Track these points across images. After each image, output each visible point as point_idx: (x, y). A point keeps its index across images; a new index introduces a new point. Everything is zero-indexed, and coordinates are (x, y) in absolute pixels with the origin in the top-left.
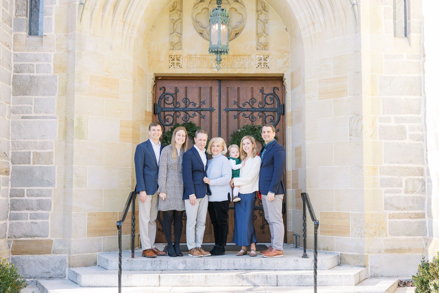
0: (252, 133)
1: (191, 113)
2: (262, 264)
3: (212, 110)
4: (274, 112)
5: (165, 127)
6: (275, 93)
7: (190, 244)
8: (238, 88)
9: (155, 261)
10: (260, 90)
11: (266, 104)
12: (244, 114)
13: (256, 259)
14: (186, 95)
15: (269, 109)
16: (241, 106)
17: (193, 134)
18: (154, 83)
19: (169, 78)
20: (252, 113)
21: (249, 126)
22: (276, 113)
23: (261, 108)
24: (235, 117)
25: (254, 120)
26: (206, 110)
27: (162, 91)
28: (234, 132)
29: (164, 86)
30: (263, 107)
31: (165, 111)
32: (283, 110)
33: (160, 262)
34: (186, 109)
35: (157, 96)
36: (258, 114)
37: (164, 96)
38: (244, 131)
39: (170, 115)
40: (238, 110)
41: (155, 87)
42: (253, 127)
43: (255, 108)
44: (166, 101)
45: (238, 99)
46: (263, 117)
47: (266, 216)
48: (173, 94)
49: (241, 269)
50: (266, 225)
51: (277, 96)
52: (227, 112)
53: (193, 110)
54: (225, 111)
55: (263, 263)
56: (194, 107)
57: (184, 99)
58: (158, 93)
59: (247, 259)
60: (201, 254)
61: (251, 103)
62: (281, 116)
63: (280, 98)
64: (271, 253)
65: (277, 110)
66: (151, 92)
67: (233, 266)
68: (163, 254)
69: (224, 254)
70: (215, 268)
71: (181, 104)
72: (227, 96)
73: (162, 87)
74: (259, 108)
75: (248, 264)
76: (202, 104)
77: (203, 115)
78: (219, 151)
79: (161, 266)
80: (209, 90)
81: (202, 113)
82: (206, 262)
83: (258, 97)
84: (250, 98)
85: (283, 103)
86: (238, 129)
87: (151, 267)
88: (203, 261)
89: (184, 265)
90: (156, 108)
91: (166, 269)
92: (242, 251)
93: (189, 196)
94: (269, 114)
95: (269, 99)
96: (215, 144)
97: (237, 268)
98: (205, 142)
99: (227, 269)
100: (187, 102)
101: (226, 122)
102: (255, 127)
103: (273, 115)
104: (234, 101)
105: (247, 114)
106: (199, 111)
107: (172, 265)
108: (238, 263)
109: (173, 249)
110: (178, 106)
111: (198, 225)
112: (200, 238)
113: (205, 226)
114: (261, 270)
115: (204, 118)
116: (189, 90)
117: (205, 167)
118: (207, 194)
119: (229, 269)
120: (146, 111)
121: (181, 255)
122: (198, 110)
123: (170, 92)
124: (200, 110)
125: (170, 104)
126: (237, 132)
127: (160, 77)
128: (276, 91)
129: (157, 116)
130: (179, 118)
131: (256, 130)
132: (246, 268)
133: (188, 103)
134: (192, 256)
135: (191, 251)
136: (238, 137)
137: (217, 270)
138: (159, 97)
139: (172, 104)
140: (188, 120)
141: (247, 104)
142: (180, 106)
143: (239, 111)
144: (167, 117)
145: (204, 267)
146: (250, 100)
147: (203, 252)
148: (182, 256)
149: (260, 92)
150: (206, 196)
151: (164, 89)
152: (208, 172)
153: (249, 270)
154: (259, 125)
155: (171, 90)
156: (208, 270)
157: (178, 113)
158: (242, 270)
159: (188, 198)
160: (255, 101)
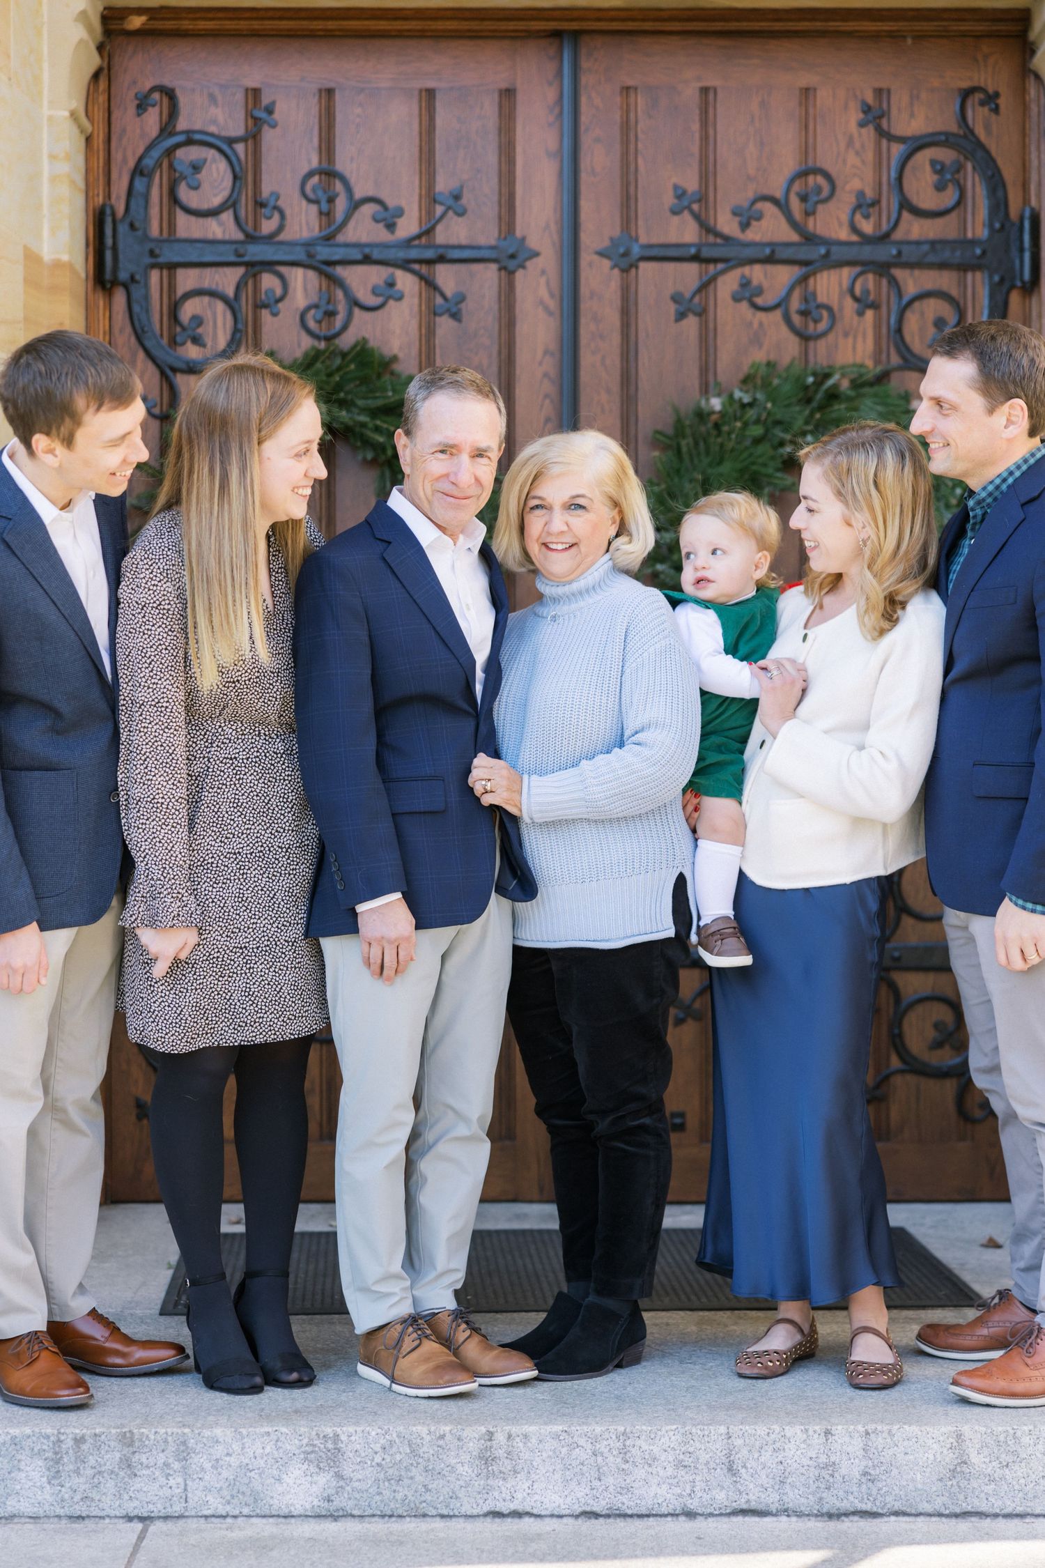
0: (807, 423)
1: (361, 280)
2: (959, 1469)
3: (512, 256)
4: (963, 268)
5: (180, 380)
6: (972, 132)
7: (365, 1290)
8: (705, 91)
9: (85, 1447)
10: (867, 109)
11: (906, 215)
12: (745, 284)
13: (914, 1429)
14: (327, 145)
15: (926, 248)
16: (727, 224)
17: (377, 429)
18: (95, 61)
19: (202, 25)
20: (804, 279)
21: (788, 368)
22: (978, 275)
23: (866, 240)
24: (684, 307)
25: (822, 326)
26: (470, 257)
27: (152, 119)
28: (676, 410)
29: (167, 82)
30: (886, 236)
31: (172, 267)
32: (1027, 256)
33: (126, 1451)
34: (324, 253)
35: (117, 156)
36: (846, 283)
37: (170, 152)
38: (751, 405)
39: (213, 294)
40: (706, 253)
41: (103, 84)
42: (814, 374)
43: (827, 242)
44: (184, 193)
45: (707, 172)
46: (884, 309)
47: (976, 1060)
48: (231, 141)
49: (786, 1512)
50: (898, 1080)
51: (987, 152)
52: (625, 271)
53: (376, 255)
54: (607, 263)
55: (975, 1459)
56: (382, 235)
57: (310, 174)
58: (124, 130)
59: (839, 1429)
60: (462, 1376)
61: (795, 204)
62: (1015, 298)
63: (1009, 173)
64: (1027, 1372)
65: (984, 253)
66: (73, 114)
67: (728, 1481)
68: (155, 1366)
69: (636, 1360)
70: (579, 1497)
71: (288, 212)
72: (625, 155)
73: (153, 89)
74: (854, 238)
75: (851, 1468)
76: (439, 210)
77: (449, 293)
78: (583, 548)
79: (137, 1484)
80: (489, 108)
81: (446, 277)
82: (501, 1453)
83: (852, 159)
84: (788, 163)
85: (1026, 200)
86: (705, 390)
87: (47, 1495)
88: (474, 1447)
89: (324, 1479)
90: (109, 241)
91: (177, 1508)
92: (780, 1340)
93: (361, 908)
94: (929, 286)
95: (929, 177)
96: (554, 492)
97: (755, 1497)
98: (487, 471)
99: (676, 1505)
100: (331, 200)
101: (616, 339)
102: (827, 376)
103: (954, 292)
104: (676, 187)
105: (765, 285)
106: (420, 262)
107: (225, 1474)
108: (766, 1456)
109: (231, 1323)
110: (268, 227)
111: (429, 1136)
112: (450, 1238)
113: (486, 1146)
114: (956, 1516)
115: (456, 316)
116: (347, 113)
117: (480, 675)
118: (501, 891)
119: (693, 1504)
120: (31, 258)
121: (295, 1376)
122: (413, 254)
123: (214, 122)
124: (430, 254)
125: (213, 213)
126: (701, 415)
127: (140, 11)
128: (978, 116)
129: (120, 297)
130: (275, 315)
131: (833, 396)
132: (833, 1502)
133: (341, 205)
134: (387, 1382)
135: (379, 1344)
136: (708, 452)
137: (596, 1515)
138: (131, 163)
139: (227, 217)
140: (345, 327)
141: (768, 208)
142: (281, 228)
143: (708, 261)
144: (189, 310)
145: (488, 1490)
146: (792, 181)
147: (472, 1349)
148: (306, 1382)
149: (862, 125)
150: (497, 907)
151: (165, 100)
152: (505, 712)
153: (854, 1513)
154: (854, 365)
155: (218, 113)
156: (517, 1514)
157: (268, 281)
158: (800, 1515)
159: (349, 924)
160: (826, 192)
